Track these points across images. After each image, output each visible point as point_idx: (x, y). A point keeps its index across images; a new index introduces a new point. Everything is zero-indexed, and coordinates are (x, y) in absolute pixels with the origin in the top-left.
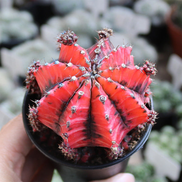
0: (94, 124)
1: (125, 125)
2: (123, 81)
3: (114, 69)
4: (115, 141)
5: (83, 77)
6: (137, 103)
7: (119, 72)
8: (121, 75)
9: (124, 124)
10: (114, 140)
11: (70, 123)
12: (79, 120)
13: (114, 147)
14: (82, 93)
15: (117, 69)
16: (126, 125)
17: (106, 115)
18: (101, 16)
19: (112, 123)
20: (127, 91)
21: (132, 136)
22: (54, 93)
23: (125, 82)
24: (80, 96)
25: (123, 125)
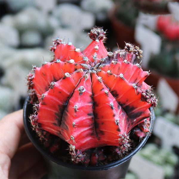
0: (67, 112)
1: (95, 133)
2: (115, 91)
3: (112, 74)
4: (74, 137)
5: (81, 65)
6: (114, 116)
7: (115, 80)
8: (115, 84)
9: (95, 131)
10: (73, 135)
11: (44, 96)
12: (54, 99)
13: (73, 145)
14: (68, 75)
15: (114, 76)
16: (97, 133)
17: (76, 105)
18: (50, 13)
19: (79, 118)
20: (108, 98)
21: (107, 156)
22: (50, 66)
23: (116, 93)
24: (65, 76)
25: (93, 131)
